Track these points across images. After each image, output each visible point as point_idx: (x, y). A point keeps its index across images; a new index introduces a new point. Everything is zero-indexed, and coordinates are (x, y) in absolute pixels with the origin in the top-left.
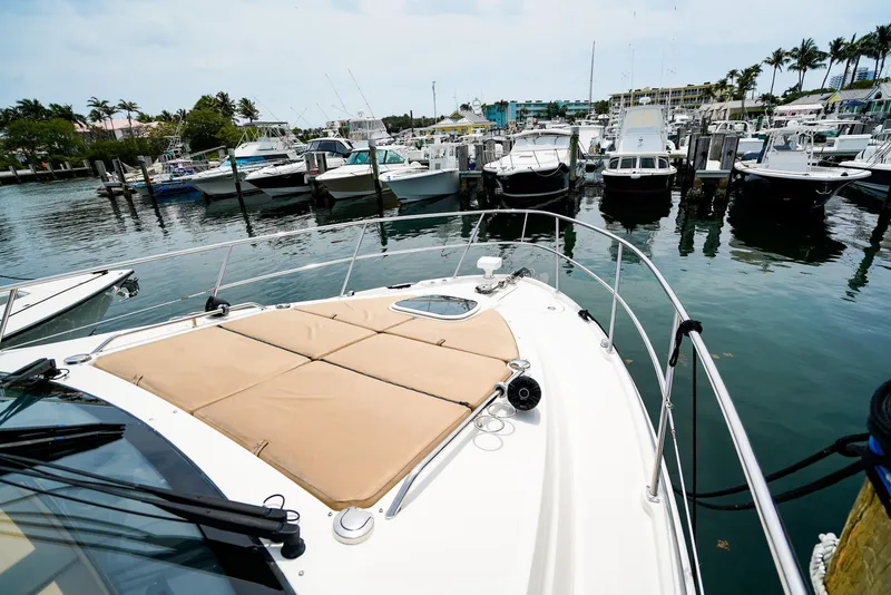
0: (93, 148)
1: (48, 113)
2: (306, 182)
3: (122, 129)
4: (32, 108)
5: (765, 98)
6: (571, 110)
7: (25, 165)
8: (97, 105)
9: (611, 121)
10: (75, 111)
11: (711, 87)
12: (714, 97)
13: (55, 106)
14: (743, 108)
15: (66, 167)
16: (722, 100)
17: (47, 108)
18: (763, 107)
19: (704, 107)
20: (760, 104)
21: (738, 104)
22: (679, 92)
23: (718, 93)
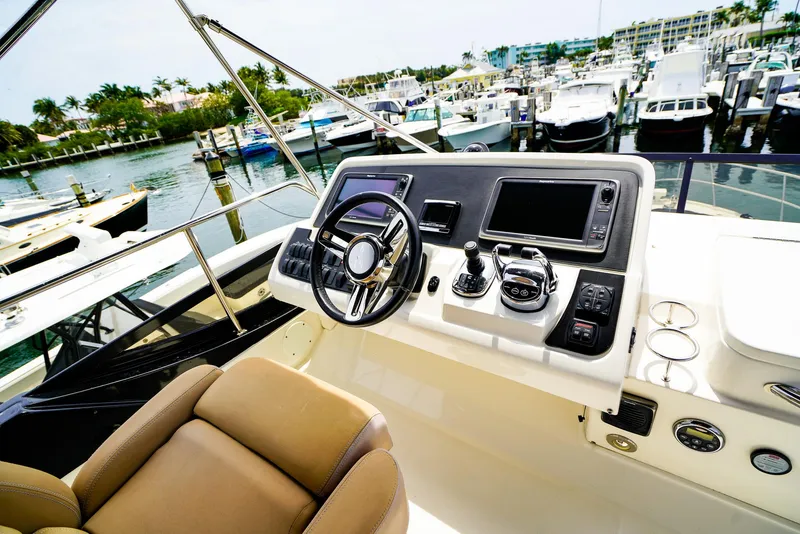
0: (161, 120)
1: (124, 94)
2: (373, 138)
3: (179, 103)
4: (112, 91)
5: (788, 17)
6: (570, 49)
7: (115, 139)
8: (160, 83)
9: (617, 57)
10: (143, 90)
11: (724, 12)
12: (727, 21)
13: (128, 88)
14: (761, 31)
15: (144, 139)
16: (736, 24)
17: (123, 89)
18: (785, 28)
19: (716, 33)
20: (782, 24)
21: (755, 27)
22: (688, 20)
23: (732, 17)
